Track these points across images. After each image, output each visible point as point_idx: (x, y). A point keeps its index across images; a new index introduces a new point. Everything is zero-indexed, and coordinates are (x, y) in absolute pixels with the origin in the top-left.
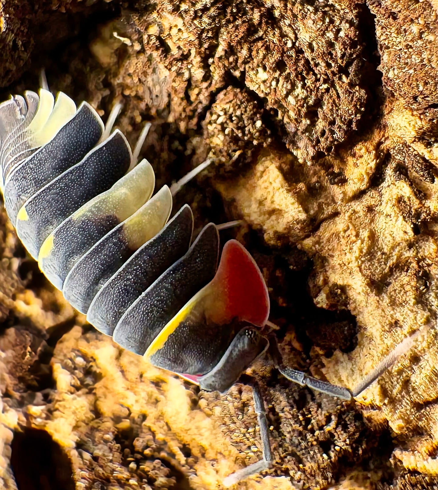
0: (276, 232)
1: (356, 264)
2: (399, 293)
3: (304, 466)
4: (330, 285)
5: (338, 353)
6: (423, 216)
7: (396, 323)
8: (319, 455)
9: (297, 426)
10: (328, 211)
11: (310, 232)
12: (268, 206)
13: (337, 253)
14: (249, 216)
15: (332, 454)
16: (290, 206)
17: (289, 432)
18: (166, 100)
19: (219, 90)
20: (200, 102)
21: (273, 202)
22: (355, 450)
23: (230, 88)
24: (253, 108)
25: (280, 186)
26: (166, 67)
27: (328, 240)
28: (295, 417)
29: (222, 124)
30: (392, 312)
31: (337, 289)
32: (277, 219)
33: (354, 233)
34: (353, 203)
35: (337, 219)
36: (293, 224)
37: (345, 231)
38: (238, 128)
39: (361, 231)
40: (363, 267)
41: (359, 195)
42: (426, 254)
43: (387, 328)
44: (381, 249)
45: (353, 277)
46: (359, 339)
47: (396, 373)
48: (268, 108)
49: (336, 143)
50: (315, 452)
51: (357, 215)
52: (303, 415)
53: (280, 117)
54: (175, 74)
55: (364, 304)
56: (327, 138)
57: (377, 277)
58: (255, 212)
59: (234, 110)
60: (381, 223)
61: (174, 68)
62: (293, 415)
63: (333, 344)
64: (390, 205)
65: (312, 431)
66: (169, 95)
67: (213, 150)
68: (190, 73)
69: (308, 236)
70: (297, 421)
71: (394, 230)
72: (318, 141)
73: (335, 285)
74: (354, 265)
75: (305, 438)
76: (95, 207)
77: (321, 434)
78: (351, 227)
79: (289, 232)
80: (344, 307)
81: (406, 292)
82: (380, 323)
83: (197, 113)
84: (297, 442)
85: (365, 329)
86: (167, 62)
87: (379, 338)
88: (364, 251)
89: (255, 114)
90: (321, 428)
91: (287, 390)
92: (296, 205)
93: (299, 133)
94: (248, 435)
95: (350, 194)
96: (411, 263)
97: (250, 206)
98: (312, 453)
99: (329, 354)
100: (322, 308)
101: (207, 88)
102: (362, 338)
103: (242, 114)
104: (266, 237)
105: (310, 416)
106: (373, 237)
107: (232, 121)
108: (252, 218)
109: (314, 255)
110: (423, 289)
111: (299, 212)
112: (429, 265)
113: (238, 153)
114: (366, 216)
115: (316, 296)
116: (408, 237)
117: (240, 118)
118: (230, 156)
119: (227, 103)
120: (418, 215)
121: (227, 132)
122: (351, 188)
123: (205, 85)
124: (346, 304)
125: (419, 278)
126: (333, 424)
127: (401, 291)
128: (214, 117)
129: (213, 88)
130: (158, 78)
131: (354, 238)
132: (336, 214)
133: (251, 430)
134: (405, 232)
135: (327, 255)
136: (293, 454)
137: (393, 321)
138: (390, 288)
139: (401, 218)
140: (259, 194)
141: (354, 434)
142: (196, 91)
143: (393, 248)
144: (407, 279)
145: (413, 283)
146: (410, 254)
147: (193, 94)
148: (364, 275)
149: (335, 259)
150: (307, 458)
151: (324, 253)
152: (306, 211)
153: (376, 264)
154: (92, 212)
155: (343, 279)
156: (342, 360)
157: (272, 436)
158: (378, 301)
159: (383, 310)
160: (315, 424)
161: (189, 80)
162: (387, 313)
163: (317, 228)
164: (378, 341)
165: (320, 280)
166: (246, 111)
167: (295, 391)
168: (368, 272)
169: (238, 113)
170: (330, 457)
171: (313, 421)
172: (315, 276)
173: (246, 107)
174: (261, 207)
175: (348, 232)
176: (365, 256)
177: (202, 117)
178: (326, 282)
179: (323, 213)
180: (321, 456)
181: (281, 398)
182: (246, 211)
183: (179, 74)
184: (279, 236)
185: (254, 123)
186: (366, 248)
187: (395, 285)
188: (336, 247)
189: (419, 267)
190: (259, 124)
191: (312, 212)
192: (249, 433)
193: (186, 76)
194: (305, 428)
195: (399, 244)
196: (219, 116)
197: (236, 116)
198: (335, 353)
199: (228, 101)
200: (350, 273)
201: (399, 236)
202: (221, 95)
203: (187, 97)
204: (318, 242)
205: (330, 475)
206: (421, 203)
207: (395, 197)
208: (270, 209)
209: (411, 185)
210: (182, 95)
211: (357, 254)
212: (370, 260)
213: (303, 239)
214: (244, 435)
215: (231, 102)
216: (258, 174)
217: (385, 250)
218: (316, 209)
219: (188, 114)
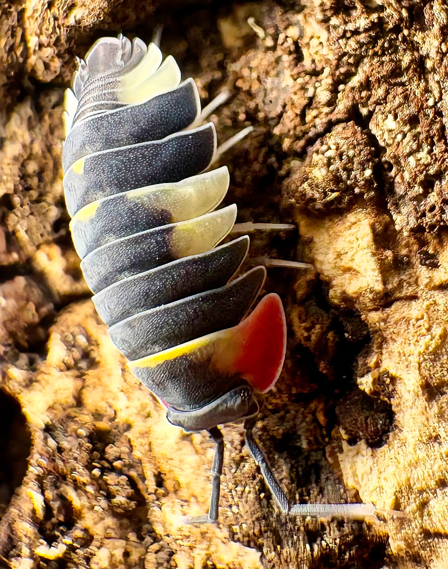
0: (344, 292)
1: (417, 359)
3: (282, 548)
4: (382, 370)
5: (362, 444)
7: (437, 438)
8: (302, 543)
10: (407, 291)
11: (381, 306)
12: (345, 262)
13: (400, 340)
14: (322, 263)
15: (316, 547)
16: (369, 271)
18: (279, 109)
19: (339, 121)
20: (315, 126)
21: (352, 260)
22: (342, 552)
23: (351, 122)
24: (368, 154)
25: (366, 246)
26: (292, 76)
27: (396, 323)
28: (291, 492)
29: (329, 159)
30: (436, 425)
31: (387, 377)
32: (350, 279)
33: (427, 326)
34: (436, 293)
35: (413, 303)
36: (366, 291)
37: (418, 320)
38: (345, 169)
39: (434, 326)
40: (423, 365)
43: (424, 439)
45: (408, 372)
46: (391, 438)
47: (416, 490)
48: (383, 159)
49: (442, 224)
50: (298, 537)
51: (436, 307)
53: (392, 173)
54: (298, 87)
55: (409, 404)
56: (435, 215)
57: (434, 382)
58: (329, 263)
59: (348, 149)
61: (300, 81)
62: (290, 490)
63: (361, 434)
66: (284, 106)
67: (309, 181)
68: (315, 92)
69: (376, 310)
72: (424, 215)
73: (386, 373)
74: (414, 360)
75: (293, 519)
77: (312, 521)
78: (425, 318)
79: (358, 298)
80: (386, 399)
82: (420, 431)
83: (306, 136)
84: (284, 520)
85: (401, 431)
86: (295, 71)
87: (412, 446)
88: (431, 349)
89: (368, 161)
91: (293, 462)
92: (377, 273)
93: (407, 198)
94: (234, 493)
95: (437, 282)
97: (326, 254)
98: (295, 537)
99: (353, 441)
100: (363, 392)
101: (327, 114)
102: (394, 438)
103: (354, 156)
104: (331, 293)
105: (307, 498)
106: (445, 337)
107: (341, 159)
108: (324, 267)
109: (376, 332)
111: (377, 281)
113: (335, 195)
115: (363, 376)
117: (351, 160)
118: (325, 194)
119: (342, 138)
121: (332, 168)
122: (440, 276)
123: (326, 110)
124: (390, 396)
128: (324, 147)
129: (333, 117)
130: (279, 83)
131: (424, 331)
132: (414, 297)
133: (239, 489)
135: (389, 337)
136: (275, 532)
137: (434, 434)
138: (443, 399)
140: (340, 245)
141: (347, 535)
142: (314, 113)
147: (310, 115)
148: (421, 375)
149: (396, 344)
150: (288, 541)
151: (386, 334)
152: (385, 283)
153: (438, 368)
155: (397, 370)
156: (364, 452)
157: (260, 504)
158: (426, 408)
159: (428, 419)
161: (311, 100)
162: (431, 423)
163: (388, 304)
164: (410, 449)
165: (372, 361)
166: (360, 154)
167: (302, 466)
168: (427, 373)
169: (351, 153)
170: (312, 550)
172: (368, 353)
173: (361, 151)
174: (338, 260)
175: (421, 322)
176: (429, 354)
177: (311, 142)
178: (377, 365)
179: (401, 292)
180: (304, 545)
181: (284, 468)
182: (320, 257)
183: (303, 88)
184: (346, 298)
185: (364, 169)
186: (433, 346)
188: (402, 332)
190: (368, 173)
191: (390, 287)
192: (236, 491)
193: (310, 93)
196: (329, 148)
197: (348, 156)
198: (359, 443)
199: (344, 136)
200: (407, 366)
202: (339, 128)
203: (303, 115)
204: (385, 321)
208: (347, 266)
210: (298, 112)
211: (422, 350)
212: (434, 361)
213: (370, 311)
214: (231, 491)
215: (347, 138)
216: (348, 224)
218: (395, 285)
219: (297, 133)
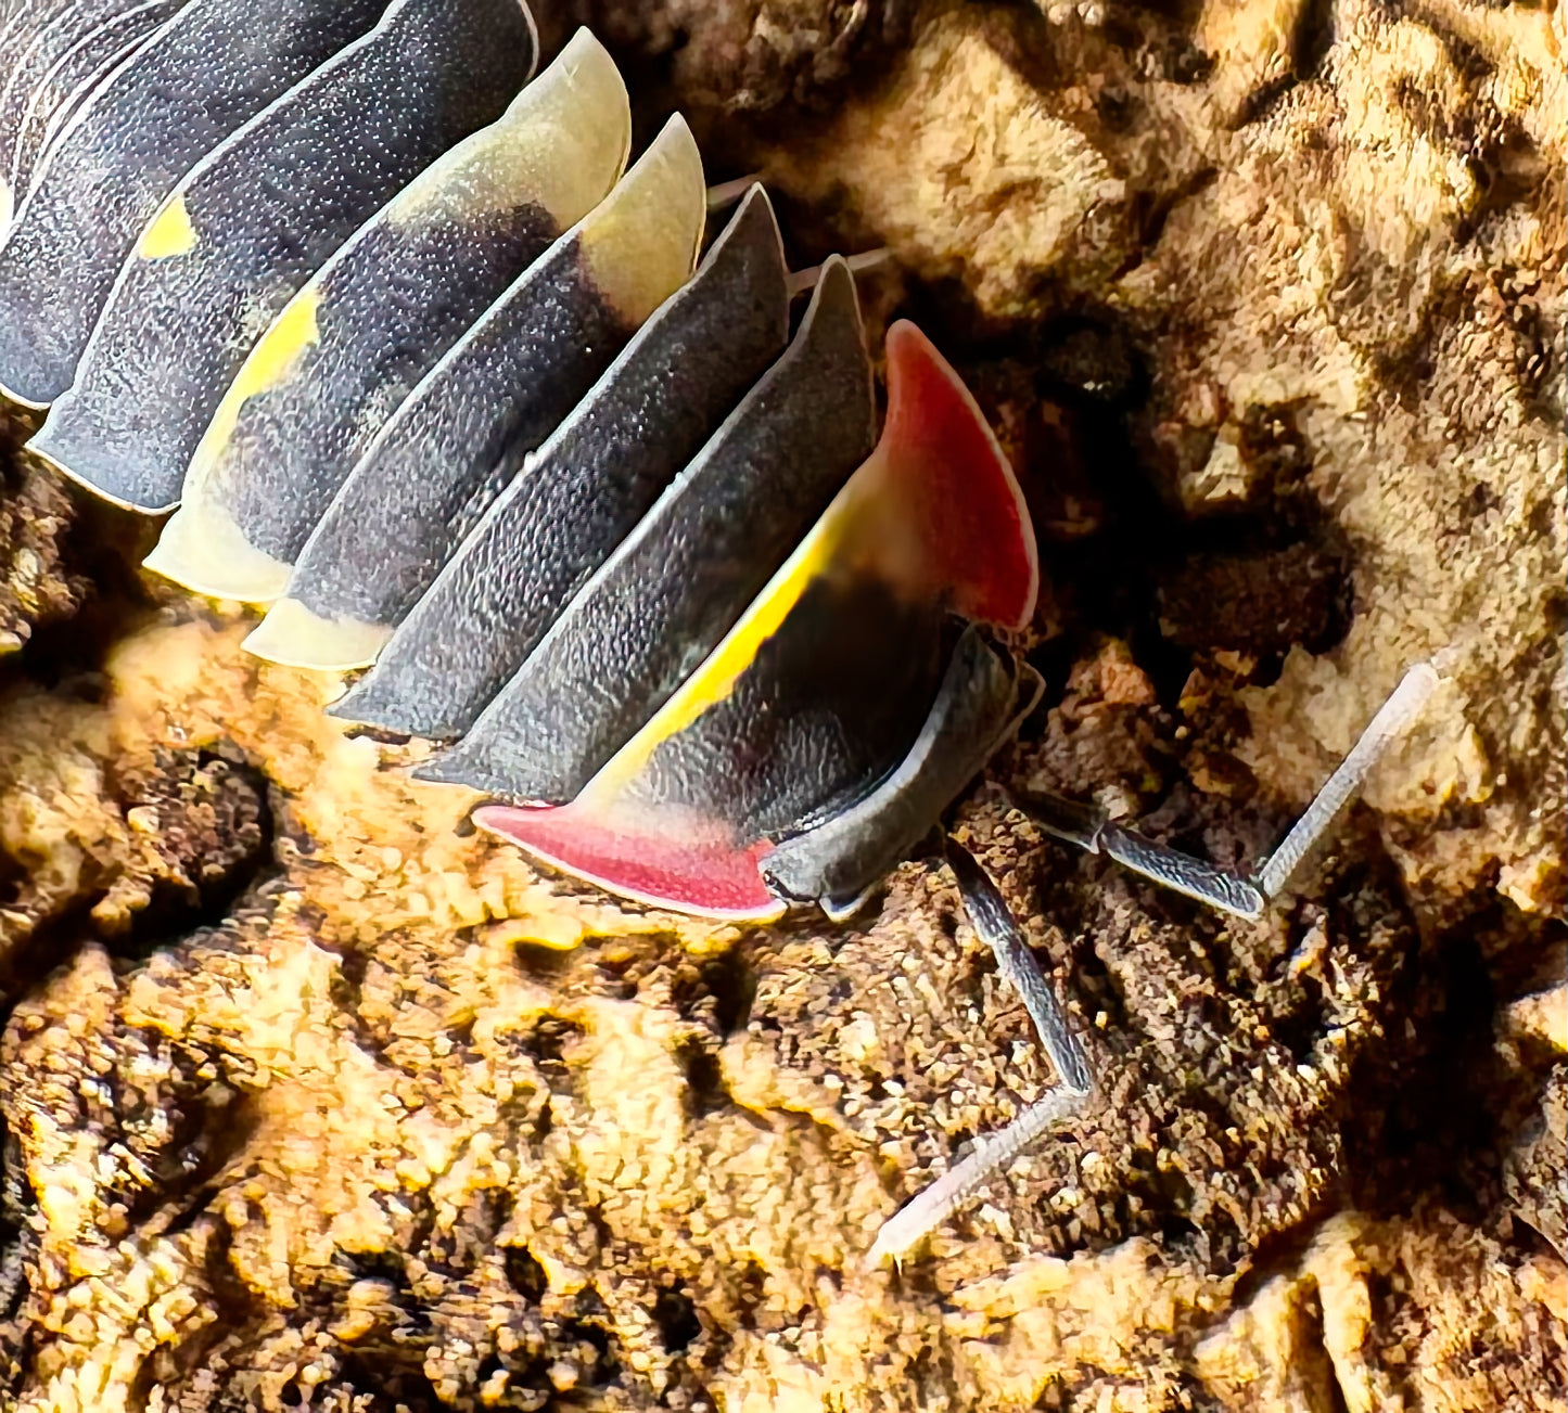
0: (1025, 267)
1: (1322, 316)
2: (1468, 392)
3: (1242, 1129)
4: (1239, 414)
5: (1298, 660)
6: (1481, 131)
7: (1480, 494)
8: (1284, 1073)
9: (1194, 984)
10: (1179, 167)
11: (1142, 243)
12: (984, 177)
13: (1243, 302)
15: (1328, 1060)
16: (1067, 159)
17: (1170, 1015)
21: (1001, 159)
22: (1393, 1027)
25: (1013, 100)
27: (1205, 264)
28: (1177, 949)
30: (1460, 460)
31: (1270, 420)
32: (1023, 219)
33: (1288, 217)
35: (1212, 189)
36: (1085, 221)
37: (1254, 221)
39: (1305, 207)
40: (1344, 321)
41: (1259, 105)
42: (1514, 254)
44: (1378, 258)
45: (1317, 366)
46: (1360, 593)
47: (1510, 673)
50: (1267, 1067)
51: (1277, 164)
52: (1205, 941)
55: (1364, 452)
57: (1394, 349)
58: (936, 213)
60: (1356, 175)
62: (1169, 944)
63: (1281, 626)
64: (1376, 111)
65: (1244, 988)
69: (1132, 263)
70: (1191, 966)
71: (1407, 190)
73: (1257, 409)
74: (1315, 325)
75: (1223, 1023)
76: (469, 177)
77: (1274, 990)
78: (1270, 201)
80: (1295, 486)
81: (1488, 386)
82: (1431, 505)
84: (1199, 1044)
85: (1376, 547)
88: (1336, 268)
90: (1272, 967)
92: (1089, 154)
94: (1012, 1081)
95: (1231, 104)
96: (1475, 290)
98: (1258, 1073)
99: (1267, 673)
100: (1230, 499)
102: (1371, 581)
104: (986, 293)
105: (1222, 936)
106: (1346, 225)
110: (1536, 365)
111: (1099, 175)
112: (1530, 290)
113: (858, 7)
114: (1304, 161)
115: (1200, 465)
116: (1452, 204)
118: (834, 24)
120: (1465, 127)
122: (1233, 84)
124: (1303, 469)
125: (1521, 328)
126: (1314, 941)
127: (1471, 384)
131: (1292, 233)
132: (1202, 178)
133: (1021, 1053)
134: (1448, 190)
135: (1206, 315)
136: (1195, 1098)
137: (1469, 491)
138: (1439, 381)
139: (1422, 145)
140: (940, 145)
143: (1414, 250)
144: (1483, 339)
145: (1505, 350)
146: (1463, 262)
148: (1356, 347)
149: (1239, 319)
150: (1243, 1101)
151: (1198, 308)
152: (1119, 171)
153: (1381, 310)
155: (1283, 384)
156: (1313, 679)
157: (1109, 1046)
158: (1412, 429)
159: (1431, 461)
160: (1248, 961)
163: (1156, 230)
164: (1432, 573)
165: (1203, 406)
168: (1365, 337)
170: (1323, 1072)
171: (1238, 950)
174: (955, 191)
175: (1266, 221)
176: (1339, 286)
178: (1224, 406)
179: (1166, 178)
180: (1294, 1073)
186: (1337, 257)
187: (1449, 369)
188: (1235, 277)
189: (1504, 296)
191: (1136, 173)
192: (1016, 1070)
194: (1221, 983)
195: (1427, 236)
198: (1288, 661)
201: (1428, 206)
204: (1175, 275)
205: (1334, 1143)
206: (1466, 88)
207: (1381, 84)
208: (995, 187)
209: (1435, 29)
211: (1318, 282)
212: (1357, 298)
213: (1121, 273)
214: (1000, 1084)
217: (1393, 263)
218: (1144, 162)
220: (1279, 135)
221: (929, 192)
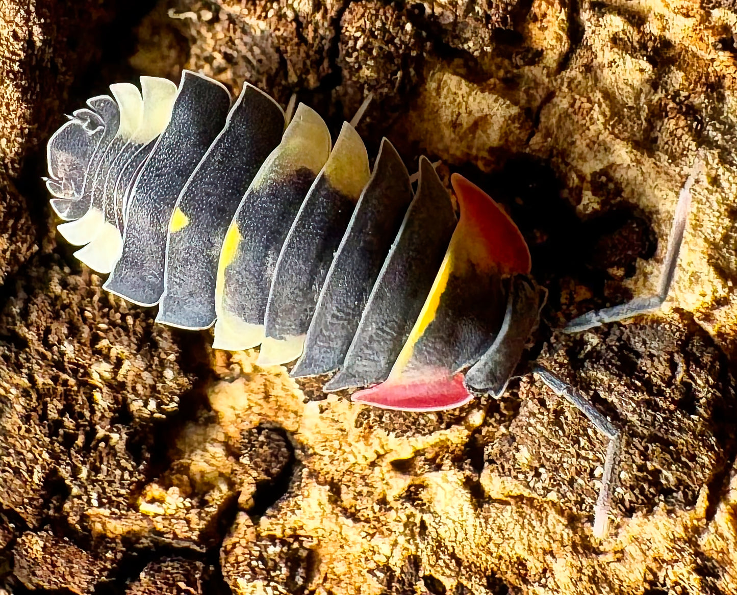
1: (607, 132)
2: (673, 144)
3: (675, 446)
4: (589, 178)
5: (640, 262)
6: (650, 44)
8: (685, 420)
9: (639, 396)
10: (540, 94)
11: (532, 127)
12: (465, 121)
13: (577, 137)
15: (701, 410)
16: (494, 105)
17: (634, 411)
18: (276, 56)
19: (340, 13)
20: (323, 38)
21: (470, 113)
22: (724, 391)
23: (352, 5)
24: (394, 11)
25: (468, 90)
26: (259, 18)
27: (559, 127)
28: (630, 386)
29: (364, 47)
30: (678, 169)
31: (600, 177)
32: (485, 132)
33: (585, 100)
34: (563, 73)
35: (555, 100)
36: (508, 125)
37: (572, 105)
38: (387, 43)
39: (591, 95)
40: (616, 131)
41: (564, 62)
42: (677, 87)
44: (624, 105)
46: (657, 230)
47: (722, 243)
48: (409, 7)
49: (509, 8)
50: (679, 420)
51: (576, 82)
52: (639, 379)
53: (428, 10)
54: (275, 19)
55: (640, 178)
56: (497, 6)
57: (639, 136)
59: (372, 23)
60: (607, 77)
61: (271, 13)
62: (626, 385)
63: (630, 253)
64: (607, 50)
65: (661, 393)
66: (278, 50)
67: (366, 86)
68: (294, 11)
69: (532, 135)
70: (637, 389)
71: (627, 76)
72: (488, 16)
73: (594, 174)
74: (606, 136)
75: (656, 408)
76: (276, 166)
77: (673, 390)
78: (577, 97)
80: (619, 199)
81: (680, 139)
82: (671, 190)
83: (324, 54)
84: (649, 418)
85: (657, 212)
86: (259, 10)
88: (608, 113)
89: (399, 17)
90: (669, 384)
91: (602, 362)
92: (501, 101)
93: (460, 20)
94: (583, 453)
95: (554, 65)
96: (666, 105)
97: (442, 137)
98: (675, 423)
99: (631, 271)
100: (595, 211)
101: (324, 18)
102: (659, 225)
103: (384, 24)
105: (647, 376)
106: (608, 95)
107: (375, 37)
109: (551, 153)
110: (697, 126)
111: (508, 107)
112: (687, 98)
113: (399, 74)
114: (585, 78)
115: (579, 201)
116: (646, 76)
117: (383, 29)
118: (392, 83)
119: (359, 19)
120: (644, 46)
121: (375, 53)
122: (551, 58)
123: (318, 16)
124: (619, 190)
125: (686, 114)
126: (681, 368)
127: (673, 140)
128: (351, 43)
129: (332, 13)
130: (253, 38)
131: (588, 105)
132: (551, 94)
133: (583, 441)
134: (642, 71)
135: (565, 146)
136: (653, 439)
138: (660, 142)
139: (628, 57)
140: (446, 115)
141: (712, 366)
142: (311, 28)
143: (637, 98)
144: (673, 122)
145: (682, 123)
146: (660, 94)
147: (310, 34)
148: (623, 140)
149: (578, 143)
150: (673, 434)
151: (562, 144)
152: (515, 103)
153: (630, 123)
154: (276, 172)
156: (649, 269)
158: (655, 163)
159: (666, 173)
160: (659, 382)
161: (296, 19)
163: (537, 121)
165: (574, 180)
166: (387, 18)
167: (612, 358)
168: (626, 134)
169: (378, 24)
170: (700, 416)
171: (655, 380)
172: (565, 178)
173: (385, 13)
174: (457, 130)
175: (577, 104)
176: (611, 118)
177: (334, 52)
178: (582, 178)
179: (535, 100)
180: (689, 419)
181: (600, 375)
183: (281, 16)
185: (403, 28)
186: (607, 109)
187: (664, 137)
188: (571, 128)
189: (677, 104)
190: (408, 27)
191: (523, 102)
192: (583, 448)
193: (290, 15)
194: (650, 393)
195: (641, 91)
196: (356, 39)
197: (378, 29)
198: (637, 265)
199: (359, 16)
200: (605, 149)
201: (637, 79)
202: (347, 16)
203: (302, 40)
204: (548, 134)
205: (713, 440)
206: (639, 32)
207: (607, 39)
209: (619, 14)
210: (295, 41)
212: (620, 121)
213: (529, 140)
214: (578, 455)
215: (363, 15)
217: (630, 104)
218: (525, 97)
219: (313, 58)
220: (574, 72)
221: (447, 132)
